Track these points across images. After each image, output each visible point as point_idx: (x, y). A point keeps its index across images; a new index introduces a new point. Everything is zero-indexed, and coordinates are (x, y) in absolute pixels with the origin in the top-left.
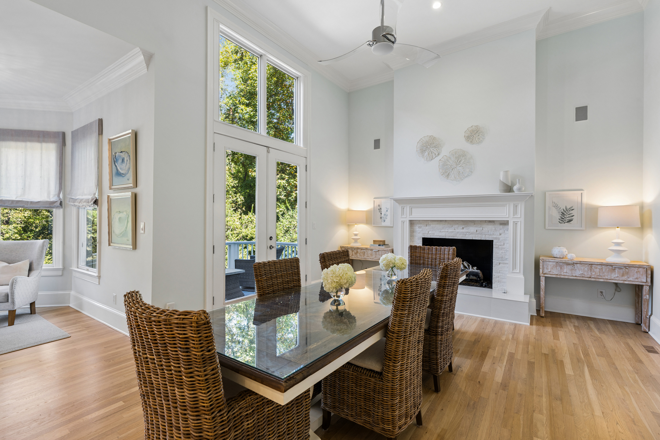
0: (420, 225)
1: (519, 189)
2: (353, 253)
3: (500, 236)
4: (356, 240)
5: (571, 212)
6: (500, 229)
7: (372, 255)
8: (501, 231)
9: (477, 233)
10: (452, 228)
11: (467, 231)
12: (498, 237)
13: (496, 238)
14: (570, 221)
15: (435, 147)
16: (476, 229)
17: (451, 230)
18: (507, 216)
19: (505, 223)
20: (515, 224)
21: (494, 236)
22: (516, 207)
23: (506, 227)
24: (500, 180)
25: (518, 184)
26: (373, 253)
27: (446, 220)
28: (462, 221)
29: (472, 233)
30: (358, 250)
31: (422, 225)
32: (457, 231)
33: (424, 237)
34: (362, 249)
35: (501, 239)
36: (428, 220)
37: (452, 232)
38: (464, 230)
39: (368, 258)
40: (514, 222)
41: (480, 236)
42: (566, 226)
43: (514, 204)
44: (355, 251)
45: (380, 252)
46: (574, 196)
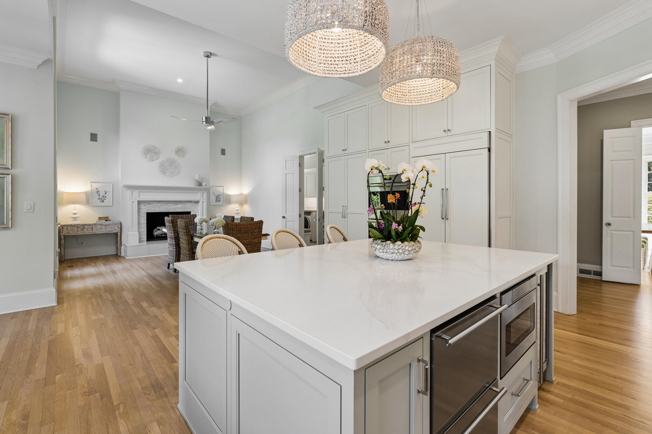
0: (144, 204)
1: (206, 186)
2: (79, 229)
3: (195, 209)
4: (75, 219)
5: (220, 197)
6: (195, 205)
7: (101, 229)
8: (195, 207)
9: (183, 208)
10: (167, 206)
11: (177, 207)
12: (193, 209)
13: (192, 210)
14: (219, 201)
15: (155, 153)
16: (182, 205)
17: (167, 207)
18: (199, 198)
19: (197, 202)
20: (203, 202)
21: (192, 209)
22: (203, 194)
23: (198, 204)
24: (196, 179)
25: (205, 182)
26: (102, 227)
27: (163, 201)
28: (174, 201)
29: (180, 208)
30: (85, 226)
31: (146, 204)
32: (171, 207)
33: (148, 212)
34: (89, 225)
35: (195, 211)
36: (151, 201)
37: (168, 208)
38: (175, 207)
39: (97, 231)
40: (202, 201)
41: (184, 209)
42: (218, 203)
43: (202, 193)
44: (82, 227)
45: (110, 226)
46: (220, 189)
